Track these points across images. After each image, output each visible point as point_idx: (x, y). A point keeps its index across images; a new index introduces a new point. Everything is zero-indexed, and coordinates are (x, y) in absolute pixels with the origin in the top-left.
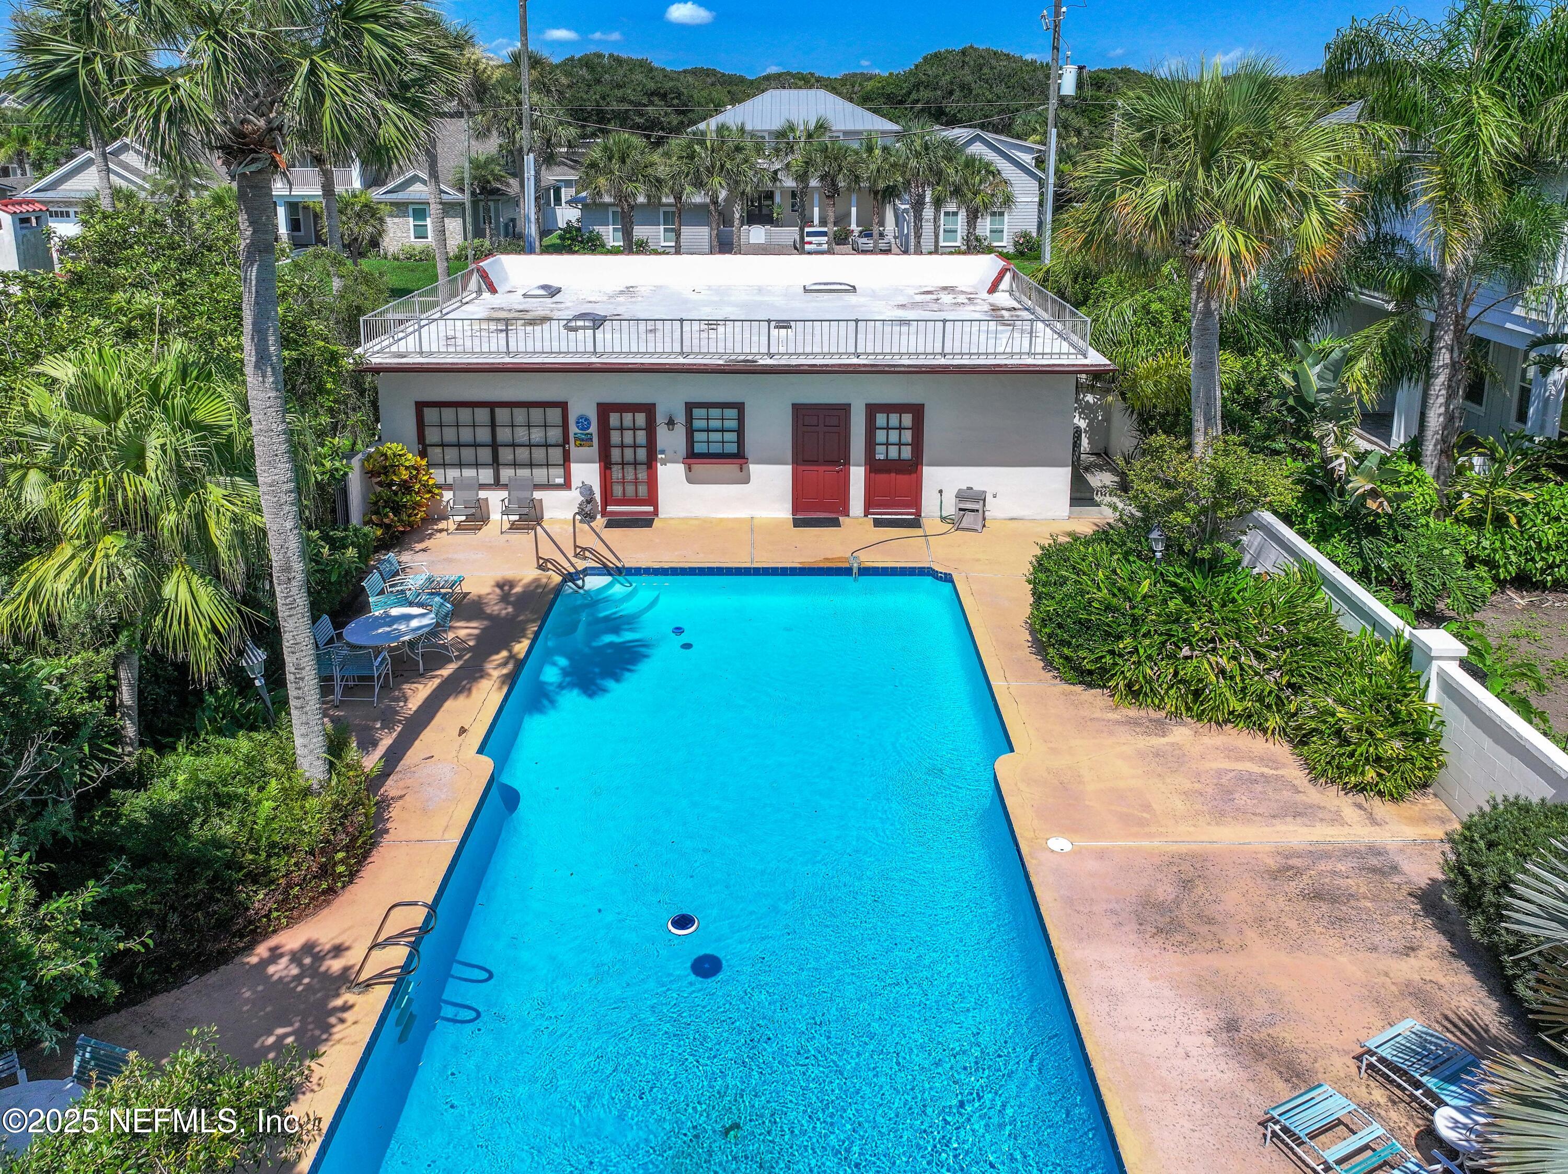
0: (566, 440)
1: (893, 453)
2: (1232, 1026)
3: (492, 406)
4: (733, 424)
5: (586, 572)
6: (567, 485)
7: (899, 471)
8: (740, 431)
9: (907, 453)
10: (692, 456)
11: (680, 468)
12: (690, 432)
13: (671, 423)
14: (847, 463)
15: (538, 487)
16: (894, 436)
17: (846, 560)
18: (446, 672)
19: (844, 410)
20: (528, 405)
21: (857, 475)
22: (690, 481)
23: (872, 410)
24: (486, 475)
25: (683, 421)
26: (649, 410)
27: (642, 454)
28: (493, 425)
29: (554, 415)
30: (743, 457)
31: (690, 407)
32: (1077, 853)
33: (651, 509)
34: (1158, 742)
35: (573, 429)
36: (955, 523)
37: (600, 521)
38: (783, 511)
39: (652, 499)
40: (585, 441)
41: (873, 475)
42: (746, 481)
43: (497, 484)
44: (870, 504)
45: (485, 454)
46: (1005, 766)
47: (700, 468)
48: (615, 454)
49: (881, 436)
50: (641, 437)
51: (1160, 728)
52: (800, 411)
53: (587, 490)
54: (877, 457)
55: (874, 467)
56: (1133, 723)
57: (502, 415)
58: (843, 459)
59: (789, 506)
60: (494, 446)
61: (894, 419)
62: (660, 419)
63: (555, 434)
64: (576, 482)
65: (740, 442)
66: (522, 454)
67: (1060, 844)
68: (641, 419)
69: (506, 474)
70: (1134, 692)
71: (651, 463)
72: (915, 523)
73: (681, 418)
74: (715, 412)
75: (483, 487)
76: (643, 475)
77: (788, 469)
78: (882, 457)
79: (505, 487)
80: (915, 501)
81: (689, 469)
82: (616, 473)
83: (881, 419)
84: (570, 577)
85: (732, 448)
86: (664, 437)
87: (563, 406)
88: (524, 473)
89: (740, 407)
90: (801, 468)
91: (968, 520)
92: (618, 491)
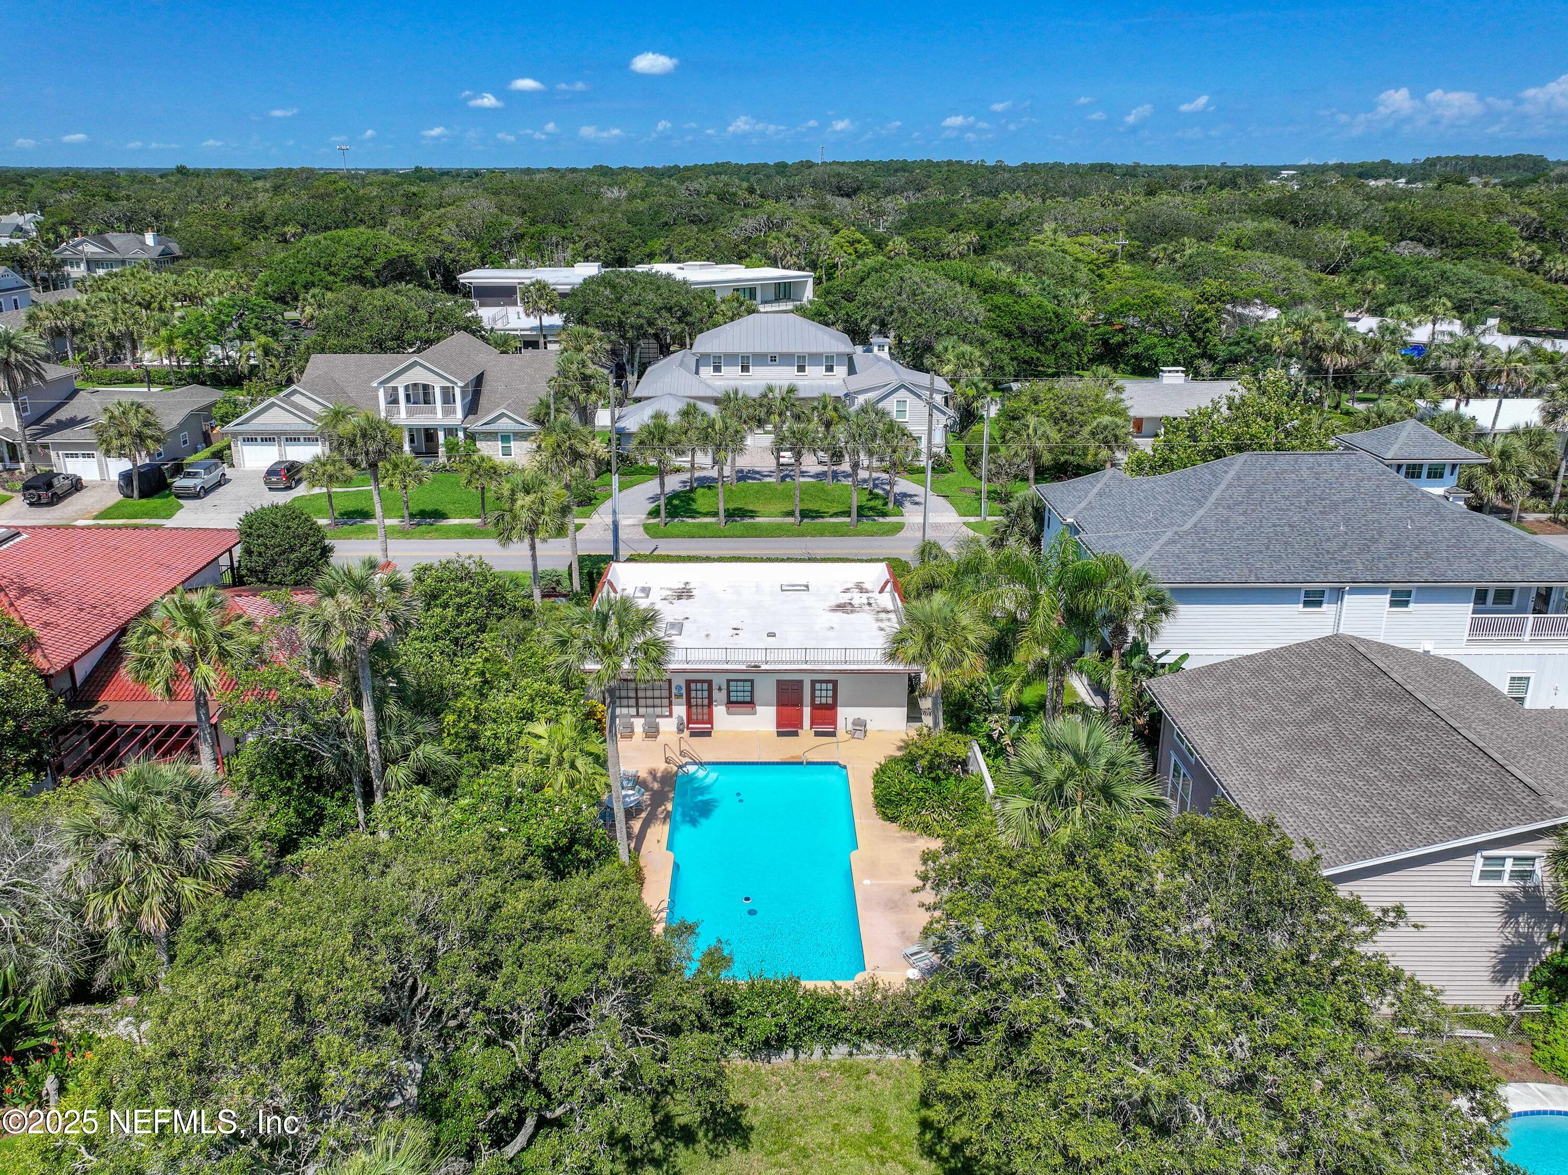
0: (670, 697)
1: (824, 701)
2: (903, 933)
4: (749, 689)
5: (687, 764)
6: (671, 715)
7: (826, 709)
8: (752, 691)
9: (830, 701)
10: (730, 703)
11: (724, 708)
12: (729, 693)
13: (720, 689)
14: (802, 705)
15: (658, 716)
16: (824, 693)
17: (800, 757)
18: (644, 815)
19: (801, 682)
21: (807, 711)
22: (728, 713)
23: (813, 682)
24: (633, 711)
25: (726, 688)
26: (710, 682)
27: (706, 702)
28: (636, 689)
29: (665, 684)
30: (753, 703)
31: (728, 682)
32: (872, 885)
33: (710, 726)
34: (911, 845)
35: (674, 691)
36: (852, 734)
37: (687, 733)
38: (772, 728)
39: (710, 721)
40: (679, 696)
41: (814, 711)
42: (755, 714)
43: (638, 715)
44: (813, 723)
45: (632, 702)
46: (854, 855)
47: (733, 709)
48: (693, 701)
49: (818, 694)
50: (706, 694)
51: (913, 839)
52: (779, 682)
53: (680, 718)
54: (816, 703)
55: (814, 706)
56: (904, 837)
58: (799, 703)
59: (775, 725)
60: (637, 698)
61: (824, 686)
62: (715, 687)
63: (665, 693)
64: (675, 714)
65: (752, 696)
66: (650, 702)
67: (867, 882)
68: (705, 686)
69: (642, 711)
70: (908, 825)
71: (710, 705)
72: (833, 734)
73: (724, 686)
74: (741, 684)
75: (633, 716)
76: (706, 710)
77: (774, 708)
78: (818, 702)
79: (643, 716)
80: (834, 722)
81: (728, 708)
82: (694, 710)
83: (818, 686)
84: (680, 767)
85: (748, 699)
86: (715, 693)
87: (669, 681)
88: (650, 710)
89: (752, 681)
90: (780, 707)
91: (858, 734)
92: (694, 717)
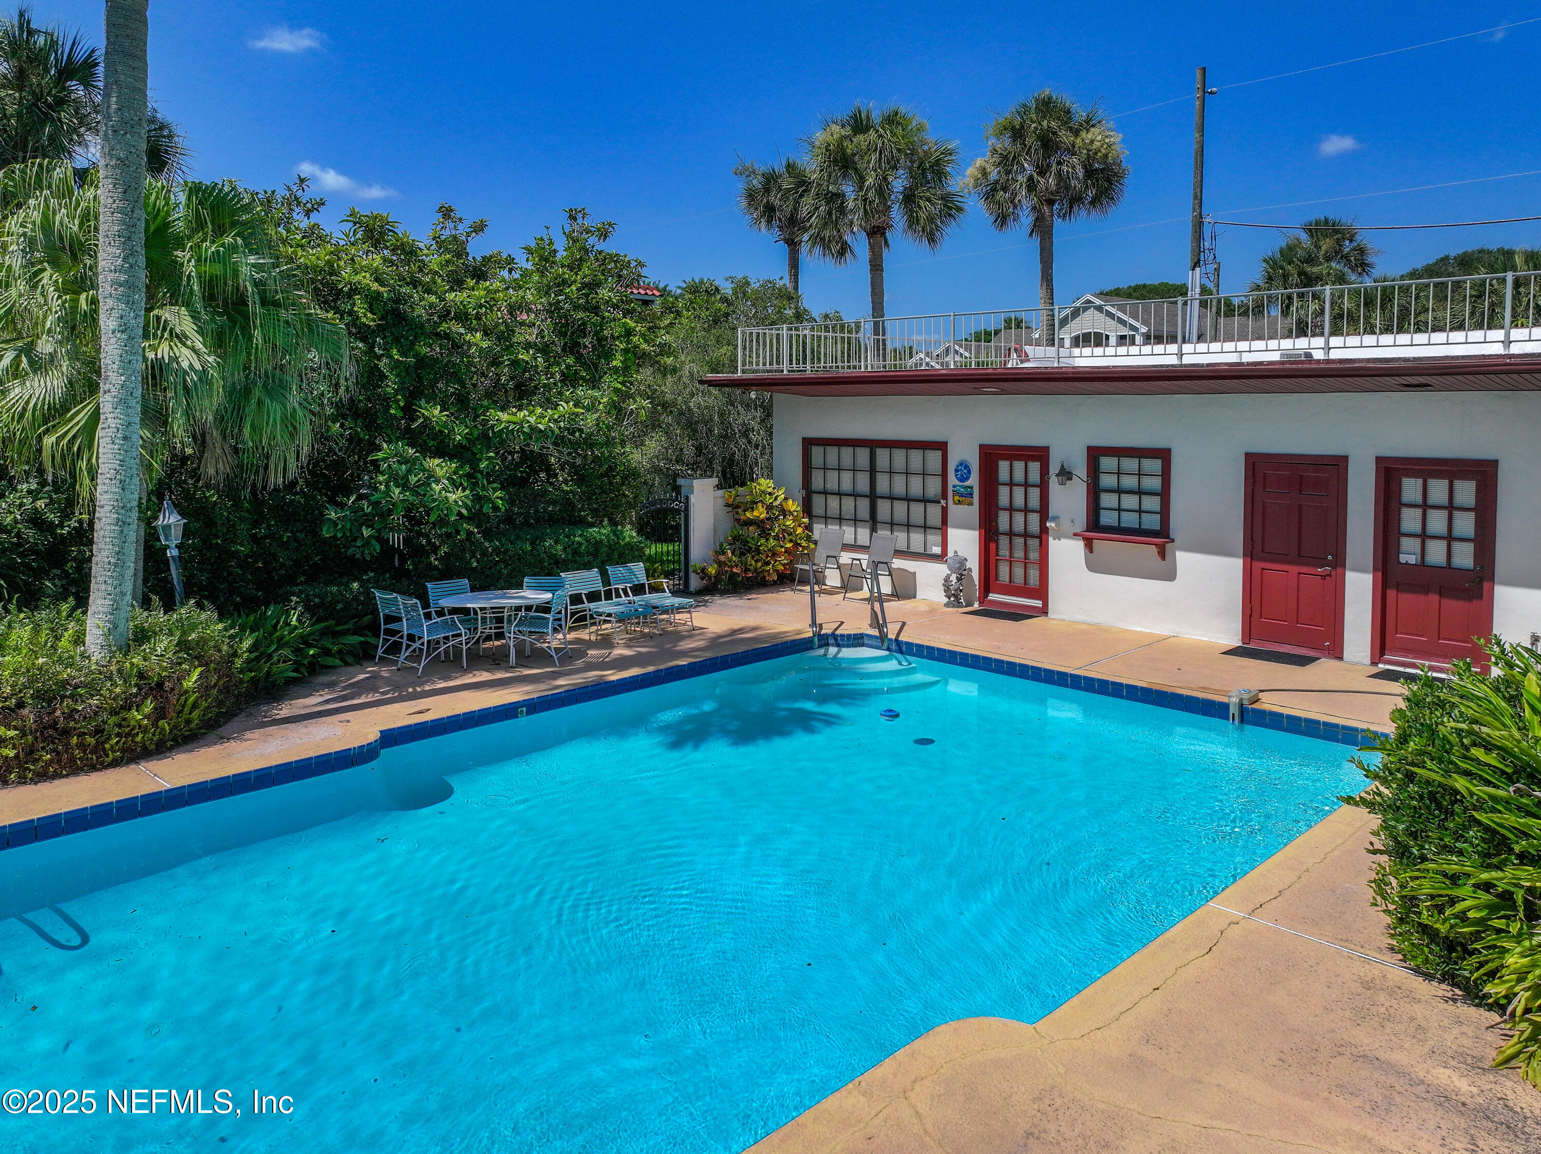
0: (944, 496)
1: (1436, 553)
3: (872, 445)
4: (1154, 483)
6: (941, 558)
7: (1443, 592)
8: (1165, 494)
9: (1463, 556)
10: (1097, 530)
11: (1079, 545)
12: (1094, 492)
13: (1065, 476)
14: (1339, 563)
15: (915, 556)
16: (1437, 522)
19: (1336, 467)
20: (909, 445)
21: (1360, 588)
22: (1092, 567)
23: (1392, 470)
24: (863, 534)
25: (1084, 476)
26: (1040, 454)
27: (1033, 521)
28: (873, 471)
29: (934, 457)
30: (1167, 536)
31: (1095, 454)
33: (1038, 603)
35: (952, 480)
39: (1041, 592)
40: (965, 496)
41: (1391, 594)
42: (1170, 575)
44: (1383, 643)
45: (864, 508)
47: (1102, 546)
48: (1001, 519)
49: (1410, 520)
50: (1034, 496)
52: (1258, 466)
53: (964, 564)
54: (1403, 558)
55: (1394, 577)
57: (882, 455)
58: (1332, 556)
59: (1237, 625)
60: (873, 497)
61: (1438, 490)
62: (1054, 469)
63: (934, 487)
64: (952, 554)
65: (1165, 512)
66: (900, 511)
68: (1033, 470)
69: (883, 535)
71: (1043, 534)
73: (1081, 470)
74: (1130, 464)
76: (1034, 543)
77: (1234, 566)
78: (1412, 559)
81: (1090, 548)
82: (1001, 547)
83: (1411, 488)
85: (1152, 522)
86: (1059, 495)
87: (942, 447)
88: (900, 535)
89: (1164, 455)
90: (1258, 565)
92: (1003, 570)
